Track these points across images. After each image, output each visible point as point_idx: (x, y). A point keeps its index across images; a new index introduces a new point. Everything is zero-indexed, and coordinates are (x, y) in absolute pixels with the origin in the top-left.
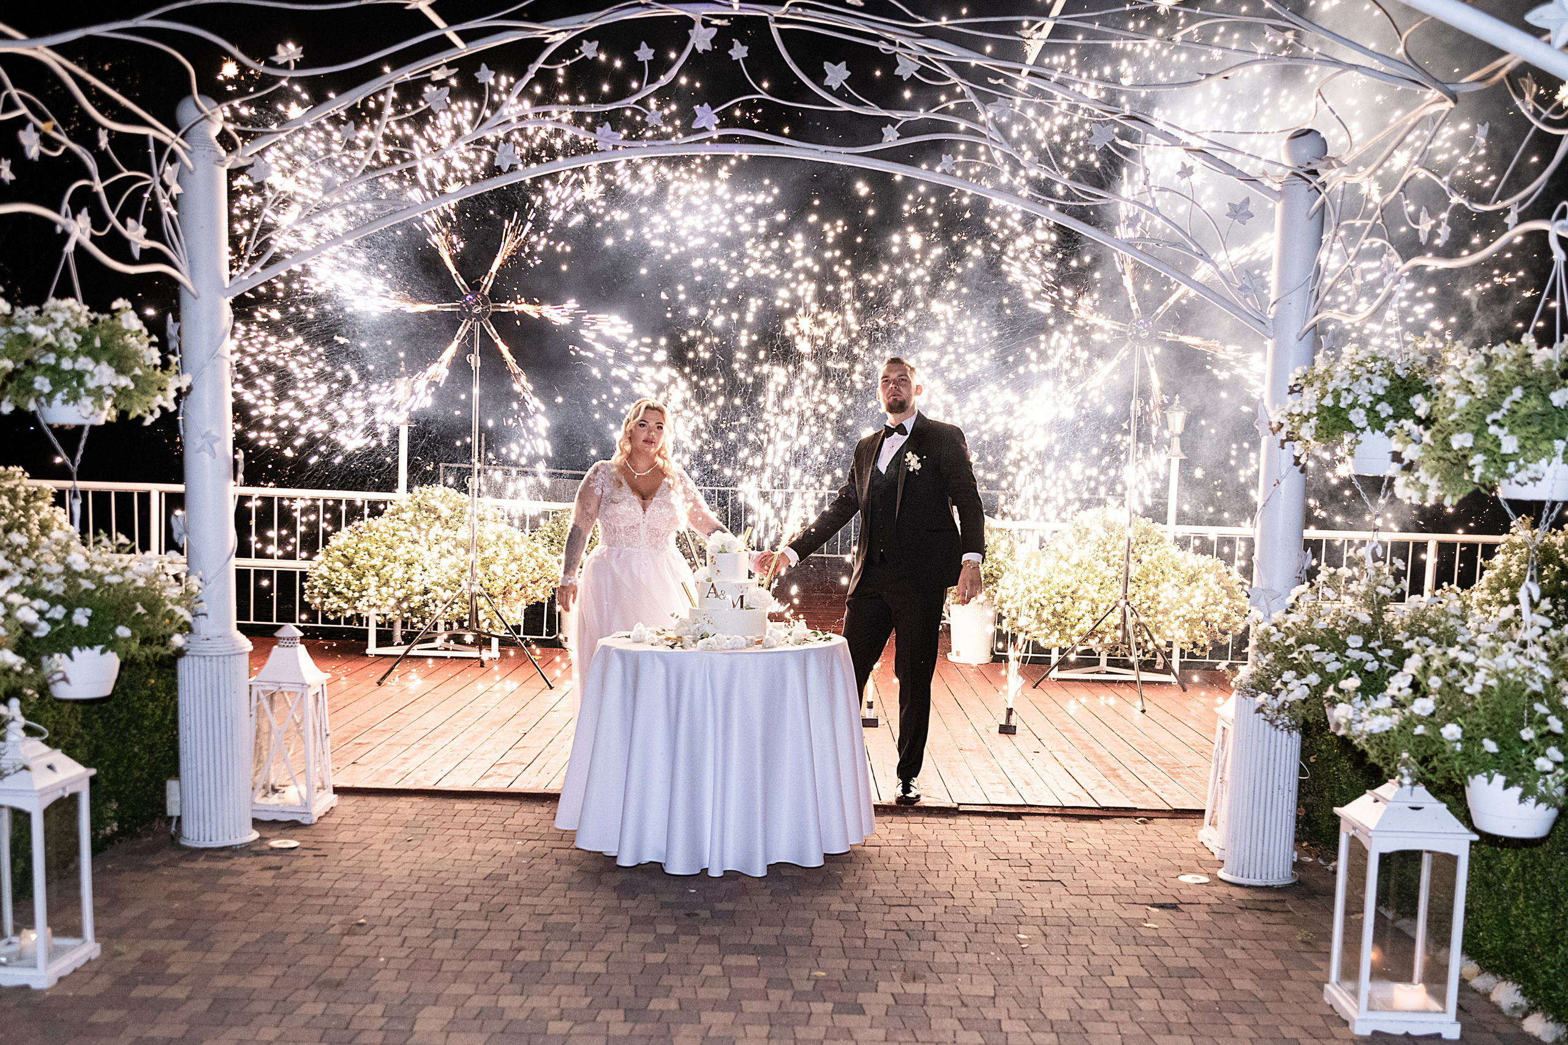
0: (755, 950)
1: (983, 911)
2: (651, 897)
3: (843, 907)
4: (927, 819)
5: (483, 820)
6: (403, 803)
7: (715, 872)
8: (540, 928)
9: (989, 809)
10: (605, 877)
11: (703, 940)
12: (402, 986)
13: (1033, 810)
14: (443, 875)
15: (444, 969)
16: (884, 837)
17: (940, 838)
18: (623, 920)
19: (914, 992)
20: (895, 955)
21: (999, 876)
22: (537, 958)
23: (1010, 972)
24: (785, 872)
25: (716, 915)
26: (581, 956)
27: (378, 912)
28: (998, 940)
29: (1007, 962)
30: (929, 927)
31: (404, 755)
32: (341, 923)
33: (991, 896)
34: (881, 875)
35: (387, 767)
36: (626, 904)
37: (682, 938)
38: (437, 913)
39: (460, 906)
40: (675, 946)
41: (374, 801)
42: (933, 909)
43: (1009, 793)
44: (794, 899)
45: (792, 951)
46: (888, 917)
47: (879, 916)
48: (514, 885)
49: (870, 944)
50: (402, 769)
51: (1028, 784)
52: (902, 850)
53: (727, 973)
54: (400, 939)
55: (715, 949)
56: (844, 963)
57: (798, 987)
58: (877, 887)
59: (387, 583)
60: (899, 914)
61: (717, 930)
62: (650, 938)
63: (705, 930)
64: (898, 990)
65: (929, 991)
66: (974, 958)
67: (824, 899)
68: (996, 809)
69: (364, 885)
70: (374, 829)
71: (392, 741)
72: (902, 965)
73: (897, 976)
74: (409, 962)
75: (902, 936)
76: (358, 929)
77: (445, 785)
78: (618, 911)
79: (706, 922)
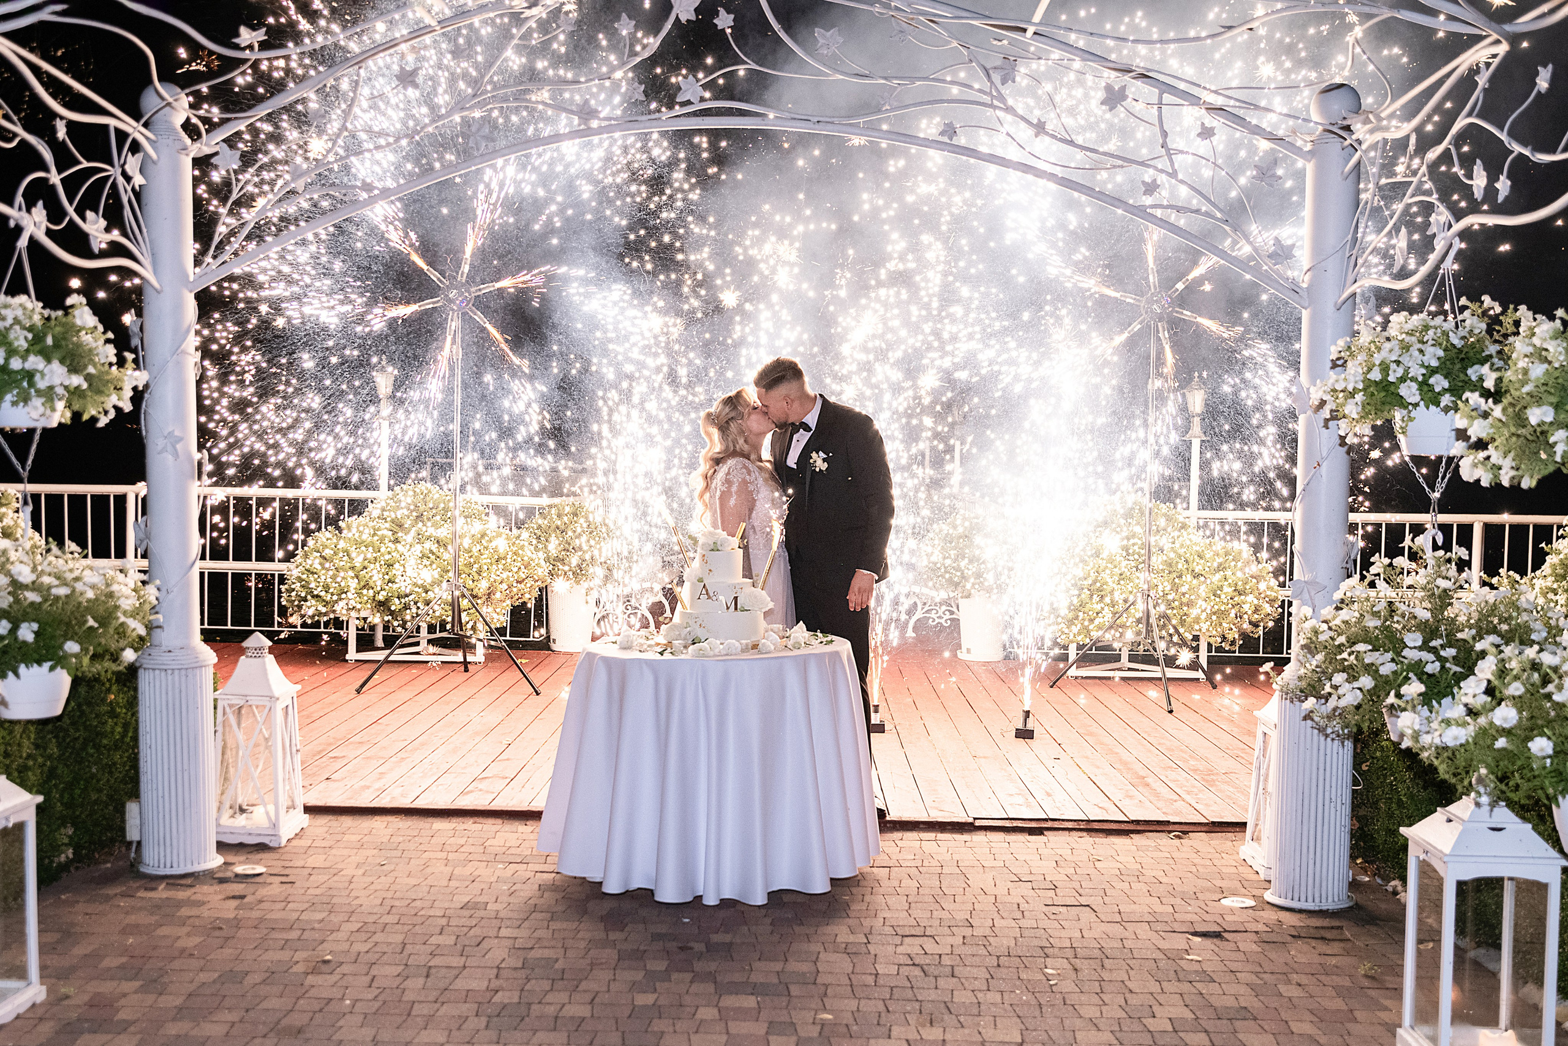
0: (755, 990)
1: (1005, 942)
2: (641, 927)
3: (851, 938)
4: (940, 836)
5: (462, 841)
6: (378, 823)
7: (711, 900)
8: (520, 965)
9: (1007, 824)
10: (591, 905)
11: (697, 977)
12: (368, 1033)
13: (1056, 825)
14: (418, 904)
15: (414, 1013)
16: (894, 857)
17: (956, 857)
18: (610, 954)
19: (931, 1038)
20: (909, 994)
21: (1021, 901)
22: (516, 1000)
23: (1037, 1013)
24: (786, 898)
25: (712, 949)
26: (563, 997)
27: (346, 946)
28: (1024, 976)
29: (1034, 1002)
30: (946, 960)
31: (380, 770)
32: (306, 960)
33: (1013, 924)
34: (892, 901)
35: (362, 783)
36: (614, 936)
37: (675, 976)
38: (409, 949)
39: (434, 940)
40: (666, 984)
41: (347, 821)
42: (950, 940)
43: (1029, 806)
44: (797, 929)
45: (795, 990)
46: (900, 949)
47: (891, 949)
48: (493, 915)
49: (881, 982)
50: (377, 785)
51: (1049, 795)
52: (914, 871)
53: (724, 1016)
54: (369, 978)
55: (710, 988)
56: (853, 1004)
57: (802, 1034)
58: (887, 915)
59: (366, 586)
60: (911, 947)
61: (713, 966)
62: (639, 976)
63: (698, 966)
64: (913, 1035)
65: (948, 1037)
66: (998, 996)
67: (831, 929)
68: (1015, 824)
69: (332, 917)
70: (346, 852)
71: (368, 754)
72: (917, 1005)
73: (912, 1019)
74: (377, 1005)
75: (917, 972)
76: (325, 968)
77: (422, 803)
78: (605, 944)
79: (700, 956)
